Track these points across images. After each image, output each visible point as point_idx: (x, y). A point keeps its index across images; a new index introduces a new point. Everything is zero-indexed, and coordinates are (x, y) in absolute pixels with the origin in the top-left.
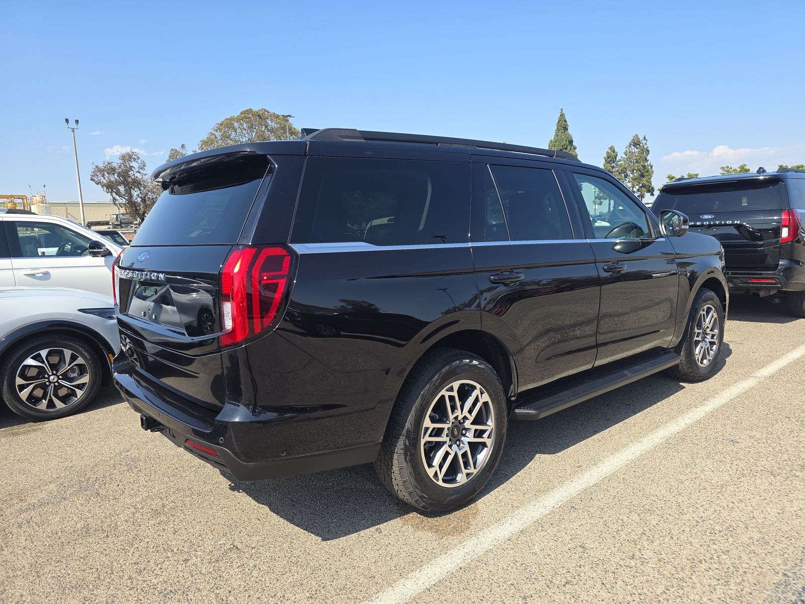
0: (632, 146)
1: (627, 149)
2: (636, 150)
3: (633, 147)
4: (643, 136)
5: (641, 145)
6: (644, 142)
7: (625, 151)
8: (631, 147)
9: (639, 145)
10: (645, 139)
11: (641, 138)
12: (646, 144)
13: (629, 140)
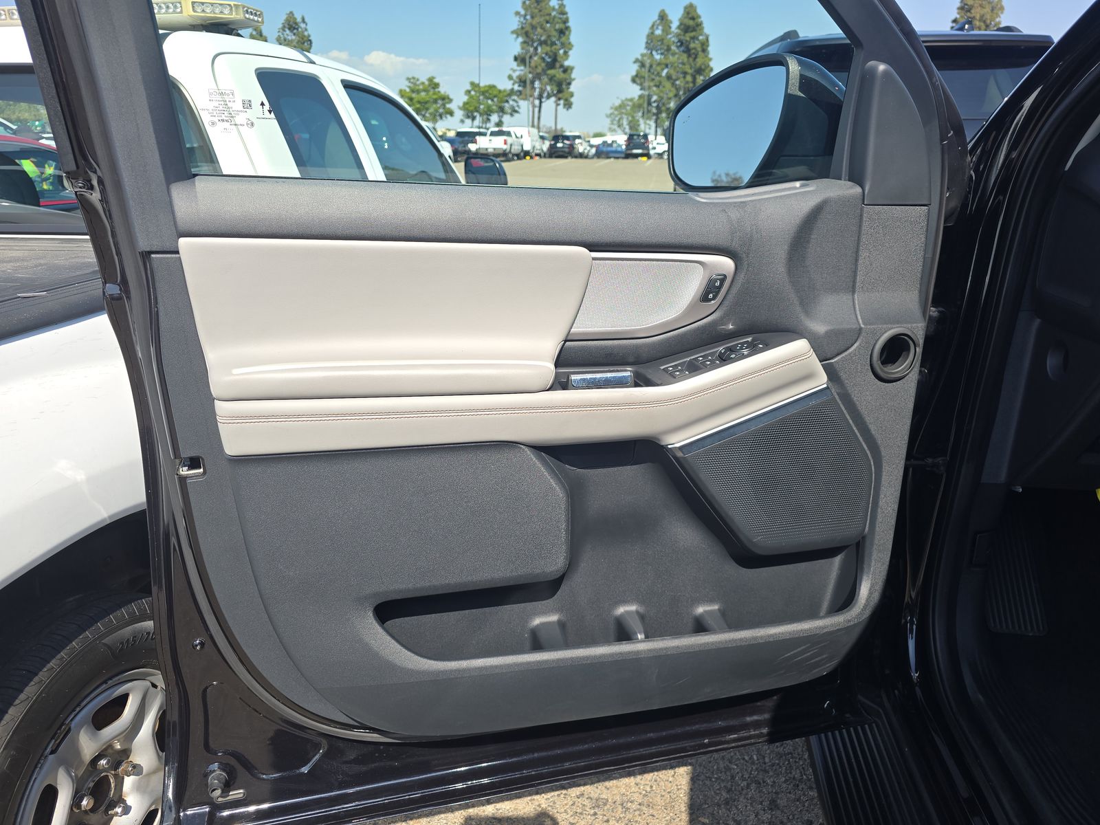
0: (287, 30)
1: (280, 34)
2: (294, 37)
3: (288, 32)
4: (301, 17)
5: (300, 30)
6: (303, 25)
7: (276, 36)
8: (285, 31)
9: (297, 29)
10: (303, 21)
11: (299, 20)
12: (306, 30)
13: (282, 18)
